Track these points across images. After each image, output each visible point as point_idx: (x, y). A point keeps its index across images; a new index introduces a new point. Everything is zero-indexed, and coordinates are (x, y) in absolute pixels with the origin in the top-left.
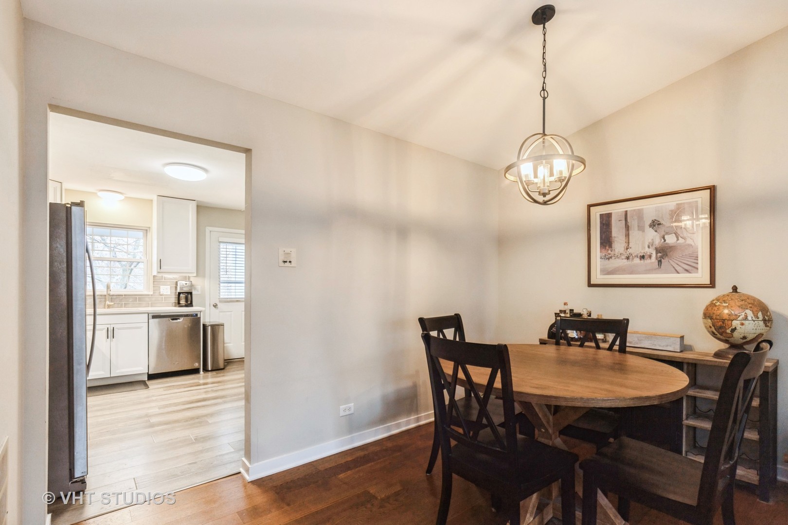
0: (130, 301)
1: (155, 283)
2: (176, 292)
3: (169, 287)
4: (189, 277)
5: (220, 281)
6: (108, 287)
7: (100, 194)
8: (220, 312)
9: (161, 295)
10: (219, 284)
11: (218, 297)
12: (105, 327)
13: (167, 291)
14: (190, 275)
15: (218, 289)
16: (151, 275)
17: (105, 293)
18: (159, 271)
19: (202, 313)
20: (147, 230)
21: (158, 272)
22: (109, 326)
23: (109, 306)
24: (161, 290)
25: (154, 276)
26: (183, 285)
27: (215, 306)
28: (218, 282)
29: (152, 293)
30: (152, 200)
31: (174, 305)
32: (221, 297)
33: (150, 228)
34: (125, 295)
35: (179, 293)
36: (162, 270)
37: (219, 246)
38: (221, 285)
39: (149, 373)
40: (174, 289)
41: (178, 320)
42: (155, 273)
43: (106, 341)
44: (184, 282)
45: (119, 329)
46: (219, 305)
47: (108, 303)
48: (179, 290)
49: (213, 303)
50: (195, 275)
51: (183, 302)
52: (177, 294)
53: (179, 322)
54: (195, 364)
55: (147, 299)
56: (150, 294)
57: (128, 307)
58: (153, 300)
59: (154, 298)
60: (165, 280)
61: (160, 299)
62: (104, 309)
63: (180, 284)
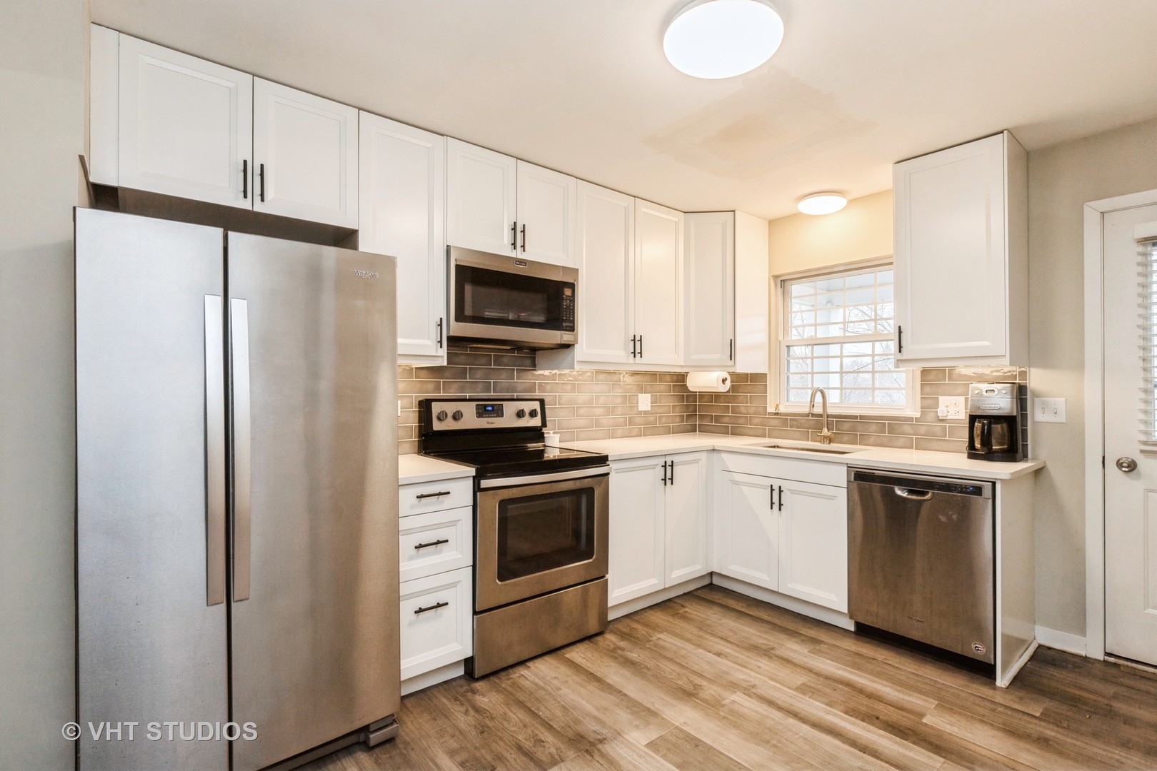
0: (873, 429)
1: (927, 389)
2: (970, 415)
3: (963, 399)
5: (1148, 381)
7: (806, 207)
9: (942, 421)
10: (1148, 391)
11: (1142, 438)
13: (958, 410)
15: (1142, 407)
17: (820, 411)
22: (772, 481)
24: (941, 408)
25: (924, 372)
26: (982, 397)
27: (1128, 467)
28: (1140, 384)
29: (918, 415)
32: (1155, 436)
35: (973, 417)
38: (1156, 392)
43: (770, 514)
44: (983, 386)
45: (793, 492)
46: (1144, 465)
47: (825, 432)
48: (971, 409)
49: (1115, 456)
52: (970, 419)
54: (973, 646)
55: (907, 429)
56: (914, 417)
57: (868, 445)
58: (922, 432)
59: (925, 428)
60: (953, 380)
61: (938, 430)
62: (819, 444)
63: (973, 391)
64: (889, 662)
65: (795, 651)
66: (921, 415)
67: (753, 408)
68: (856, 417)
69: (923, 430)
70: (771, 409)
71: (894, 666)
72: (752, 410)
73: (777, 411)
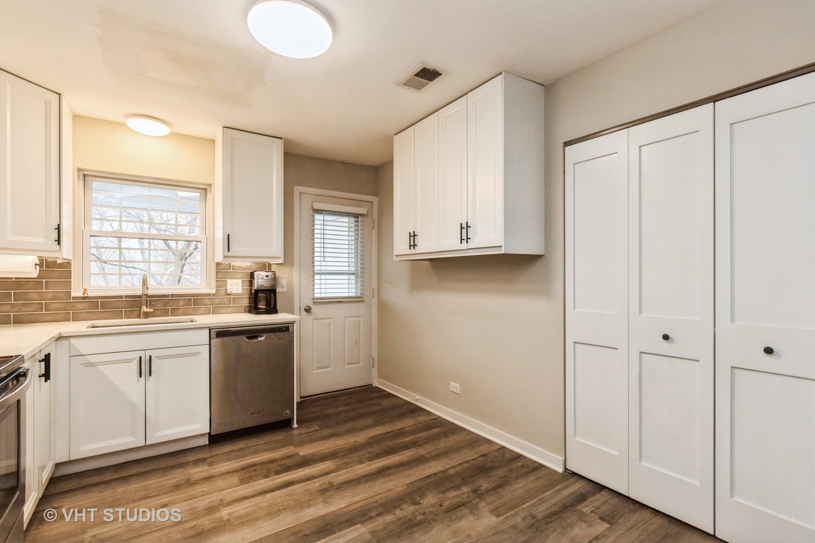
0: (181, 304)
1: (220, 275)
2: (251, 290)
3: (241, 280)
4: (270, 265)
5: (313, 271)
6: (144, 282)
7: (132, 123)
8: (314, 319)
9: (229, 294)
10: (313, 276)
11: (312, 297)
12: (136, 355)
13: (236, 286)
14: (272, 261)
15: (312, 283)
16: (214, 262)
17: (140, 293)
18: (226, 254)
19: (295, 325)
20: (206, 189)
21: (225, 257)
22: (142, 354)
23: (147, 315)
24: (229, 287)
25: (218, 264)
26: (261, 280)
27: (308, 310)
28: (312, 273)
29: (214, 291)
30: (214, 141)
31: (247, 310)
32: (317, 295)
33: (210, 185)
34: (172, 296)
35: (257, 291)
36: (230, 254)
37: (314, 216)
38: (317, 277)
39: (212, 434)
40: (247, 284)
41: (259, 339)
42: (219, 258)
43: (138, 382)
44: (264, 274)
45: (160, 358)
46: (314, 308)
47: (144, 309)
48: (255, 287)
49: (303, 306)
50: (281, 261)
51: (262, 306)
52: (253, 291)
53: (261, 341)
54: (285, 413)
55: (207, 301)
56: (211, 293)
57: (178, 316)
58: (216, 303)
59: (218, 300)
60: (235, 270)
61: (226, 300)
62: (138, 319)
63: (257, 276)
64: (250, 445)
65: (203, 471)
66: (216, 291)
67: (52, 294)
68: (168, 296)
69: (217, 301)
70: (76, 292)
71: (254, 446)
72: (50, 296)
73: (86, 295)
